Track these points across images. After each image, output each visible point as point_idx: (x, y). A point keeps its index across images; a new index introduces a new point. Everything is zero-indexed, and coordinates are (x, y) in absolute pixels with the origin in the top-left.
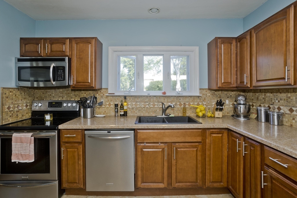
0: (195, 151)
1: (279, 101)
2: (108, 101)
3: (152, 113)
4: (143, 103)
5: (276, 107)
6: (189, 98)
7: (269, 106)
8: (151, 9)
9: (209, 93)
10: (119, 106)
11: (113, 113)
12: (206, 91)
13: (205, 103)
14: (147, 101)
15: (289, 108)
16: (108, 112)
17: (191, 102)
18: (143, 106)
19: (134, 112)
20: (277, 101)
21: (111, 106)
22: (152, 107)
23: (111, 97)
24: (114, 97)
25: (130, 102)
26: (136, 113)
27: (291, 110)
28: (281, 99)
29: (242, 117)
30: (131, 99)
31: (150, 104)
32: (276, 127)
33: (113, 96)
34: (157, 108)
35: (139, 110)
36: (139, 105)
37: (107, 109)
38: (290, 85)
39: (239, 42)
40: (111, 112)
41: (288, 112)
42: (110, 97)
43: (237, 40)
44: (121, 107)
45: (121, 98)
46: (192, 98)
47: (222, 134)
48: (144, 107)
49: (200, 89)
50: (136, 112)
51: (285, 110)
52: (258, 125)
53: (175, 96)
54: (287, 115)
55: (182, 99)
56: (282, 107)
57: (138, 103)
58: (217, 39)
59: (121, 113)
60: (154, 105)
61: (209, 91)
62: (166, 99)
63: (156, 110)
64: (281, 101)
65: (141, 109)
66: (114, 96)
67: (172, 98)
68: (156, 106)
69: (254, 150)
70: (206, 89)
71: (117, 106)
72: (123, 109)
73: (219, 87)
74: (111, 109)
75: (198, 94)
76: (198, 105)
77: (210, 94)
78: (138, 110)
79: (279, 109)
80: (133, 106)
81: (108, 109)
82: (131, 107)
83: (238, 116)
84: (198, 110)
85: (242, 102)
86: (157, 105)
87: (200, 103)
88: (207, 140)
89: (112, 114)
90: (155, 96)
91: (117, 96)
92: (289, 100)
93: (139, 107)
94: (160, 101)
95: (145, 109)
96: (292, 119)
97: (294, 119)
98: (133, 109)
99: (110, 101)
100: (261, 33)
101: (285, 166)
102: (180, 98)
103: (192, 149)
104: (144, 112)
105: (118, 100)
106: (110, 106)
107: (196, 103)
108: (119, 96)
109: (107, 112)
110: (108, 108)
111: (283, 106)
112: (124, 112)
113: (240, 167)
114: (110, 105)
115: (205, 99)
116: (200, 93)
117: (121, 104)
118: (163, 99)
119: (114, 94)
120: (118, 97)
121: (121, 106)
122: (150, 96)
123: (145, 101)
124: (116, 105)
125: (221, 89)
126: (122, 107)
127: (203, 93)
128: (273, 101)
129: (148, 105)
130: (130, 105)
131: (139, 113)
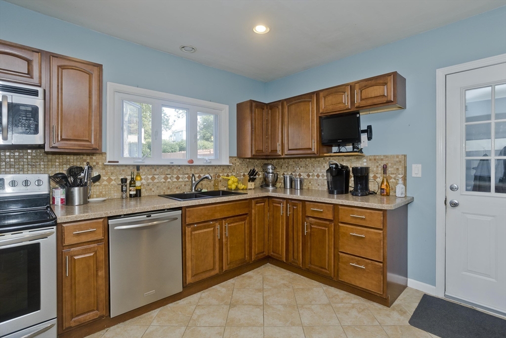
0: (244, 225)
1: (300, 169)
2: (107, 174)
3: (175, 190)
4: (163, 176)
5: (298, 174)
6: (219, 167)
7: (291, 174)
8: (183, 47)
9: (238, 162)
10: (128, 182)
11: (117, 194)
12: (235, 160)
13: (234, 174)
14: (168, 173)
15: (307, 174)
16: (107, 192)
17: (221, 173)
18: (163, 180)
19: (151, 189)
20: (298, 169)
21: (112, 183)
22: (175, 182)
23: (112, 168)
24: (117, 168)
25: (144, 175)
26: (153, 191)
27: (309, 176)
28: (301, 167)
29: (271, 186)
30: (146, 170)
31: (172, 176)
32: (299, 190)
33: (114, 164)
34: (182, 182)
35: (158, 187)
36: (158, 179)
37: (104, 187)
38: (314, 154)
39: (271, 109)
40: (112, 192)
41: (306, 177)
42: (109, 168)
43: (269, 107)
44: (130, 184)
45: (129, 168)
46: (222, 167)
47: (264, 203)
48: (165, 182)
49: (230, 157)
50: (153, 189)
51: (304, 176)
52: (285, 190)
53: (204, 166)
54: (305, 180)
55: (211, 170)
56: (302, 174)
57: (156, 176)
58: (252, 102)
59: (132, 193)
60: (178, 178)
61: (238, 160)
62: (193, 170)
63: (181, 185)
64: (301, 169)
65: (160, 184)
66: (117, 165)
67: (200, 168)
68: (180, 180)
69: (297, 208)
70: (235, 157)
71: (126, 182)
72: (135, 186)
73: (254, 155)
74: (112, 187)
75: (228, 163)
76: (228, 176)
77: (238, 164)
78: (155, 187)
79: (300, 175)
80: (149, 181)
81: (106, 187)
82: (146, 183)
83: (268, 186)
84: (230, 182)
85: (271, 171)
86: (182, 178)
87: (230, 174)
88: (253, 211)
89: (114, 196)
90: (179, 166)
91: (122, 166)
92: (307, 167)
93: (158, 182)
94: (185, 172)
95: (167, 184)
96: (309, 182)
97: (310, 183)
98: (148, 185)
99: (110, 174)
100: (293, 107)
101: (322, 210)
102: (209, 168)
103: (241, 223)
104: (164, 189)
105: (123, 173)
106: (109, 183)
107: (226, 174)
108: (126, 166)
109: (104, 193)
110: (105, 185)
111: (303, 172)
112: (137, 190)
113: (282, 230)
114: (110, 180)
115: (234, 169)
116: (230, 162)
117: (132, 178)
118: (189, 170)
119: (118, 162)
120: (124, 168)
121: (131, 182)
122: (173, 166)
123: (166, 173)
124: (124, 180)
125: (256, 157)
126: (133, 182)
127: (233, 162)
128: (295, 169)
129: (170, 178)
130: (145, 179)
131: (158, 191)
